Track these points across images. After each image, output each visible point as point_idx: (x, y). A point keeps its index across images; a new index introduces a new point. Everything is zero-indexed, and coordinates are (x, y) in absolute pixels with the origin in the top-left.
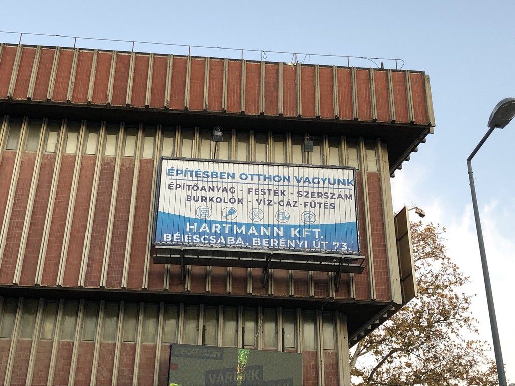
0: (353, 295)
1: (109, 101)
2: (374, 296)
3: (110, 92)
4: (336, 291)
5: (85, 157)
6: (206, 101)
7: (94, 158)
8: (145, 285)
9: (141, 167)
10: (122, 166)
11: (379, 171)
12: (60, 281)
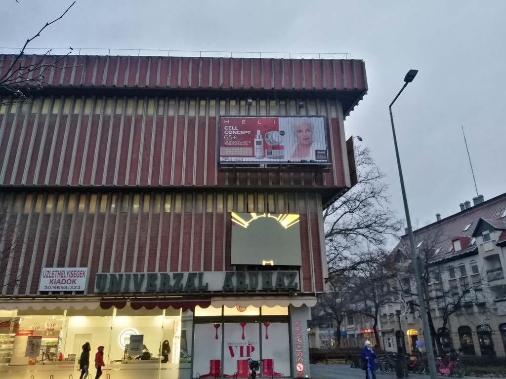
0: (325, 183)
1: (190, 85)
2: (336, 183)
3: (190, 81)
4: (316, 182)
5: (179, 117)
6: (242, 83)
7: (184, 117)
8: (216, 183)
9: (209, 121)
10: (199, 121)
11: (338, 117)
12: (172, 183)
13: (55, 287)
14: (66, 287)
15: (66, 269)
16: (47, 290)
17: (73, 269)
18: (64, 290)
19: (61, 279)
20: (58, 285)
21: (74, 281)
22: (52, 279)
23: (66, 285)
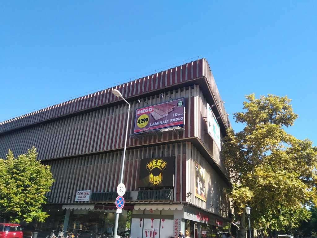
0: (183, 137)
2: (189, 136)
13: (80, 199)
14: (83, 200)
15: (84, 191)
16: (77, 201)
17: (86, 191)
18: (82, 201)
19: (82, 196)
20: (81, 198)
21: (86, 197)
22: (79, 196)
23: (83, 198)
